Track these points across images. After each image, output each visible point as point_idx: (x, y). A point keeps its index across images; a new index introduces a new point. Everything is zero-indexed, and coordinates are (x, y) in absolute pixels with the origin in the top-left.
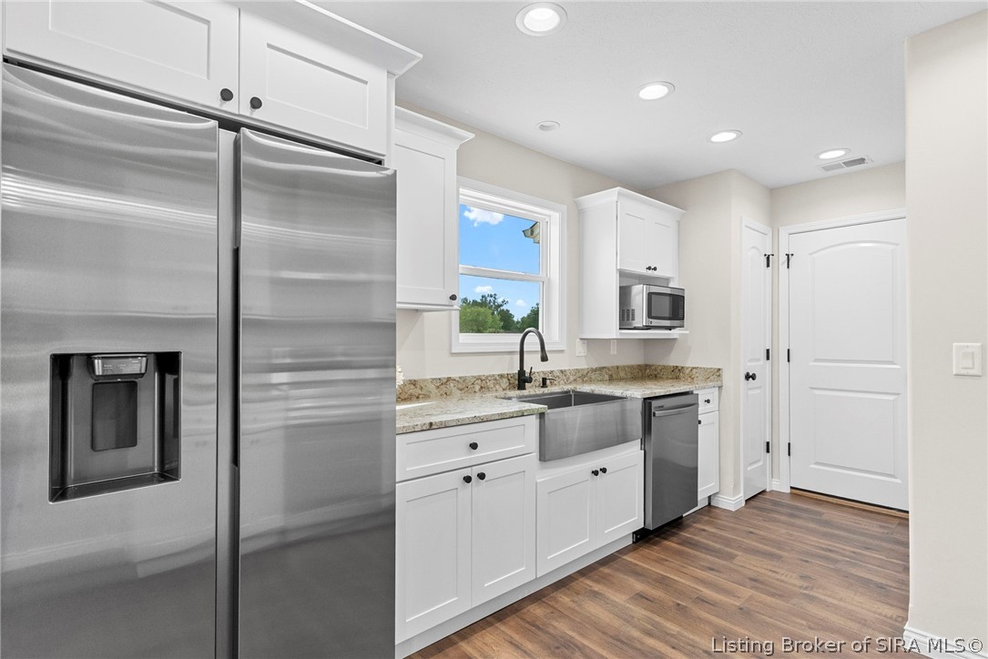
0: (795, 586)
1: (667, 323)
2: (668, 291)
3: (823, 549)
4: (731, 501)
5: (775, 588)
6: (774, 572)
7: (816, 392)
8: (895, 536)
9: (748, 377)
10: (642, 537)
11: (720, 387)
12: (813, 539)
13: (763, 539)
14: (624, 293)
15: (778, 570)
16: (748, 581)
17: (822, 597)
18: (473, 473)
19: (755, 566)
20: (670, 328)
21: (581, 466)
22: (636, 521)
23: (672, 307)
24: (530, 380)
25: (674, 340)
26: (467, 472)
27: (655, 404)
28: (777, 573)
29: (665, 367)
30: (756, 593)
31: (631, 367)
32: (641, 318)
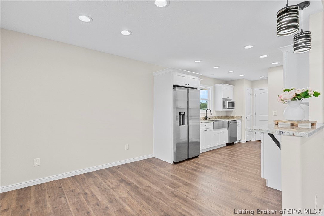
1: (231, 108)
2: (231, 102)
4: (243, 141)
7: (260, 121)
9: (247, 118)
10: (228, 145)
11: (241, 120)
14: (224, 102)
18: (206, 129)
20: (232, 109)
21: (219, 131)
22: (227, 142)
23: (232, 105)
24: (208, 118)
25: (232, 111)
26: (205, 129)
27: (230, 122)
29: (231, 116)
31: (224, 116)
32: (227, 107)
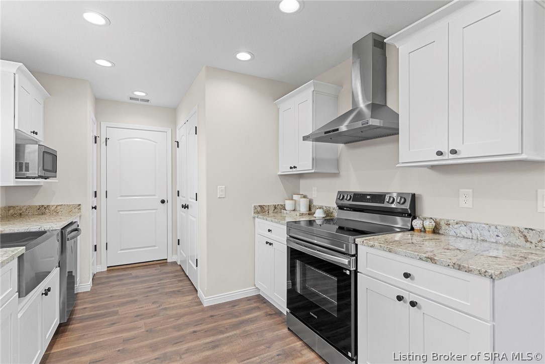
0: (154, 308)
2: (51, 152)
3: (147, 288)
4: (88, 285)
5: (150, 314)
6: (141, 308)
7: (121, 213)
8: (164, 271)
9: (93, 208)
12: (140, 286)
13: (120, 297)
14: (19, 149)
15: (142, 306)
16: (135, 318)
17: (167, 306)
19: (131, 310)
20: (46, 178)
28: (143, 307)
30: (145, 321)
32: (36, 170)
